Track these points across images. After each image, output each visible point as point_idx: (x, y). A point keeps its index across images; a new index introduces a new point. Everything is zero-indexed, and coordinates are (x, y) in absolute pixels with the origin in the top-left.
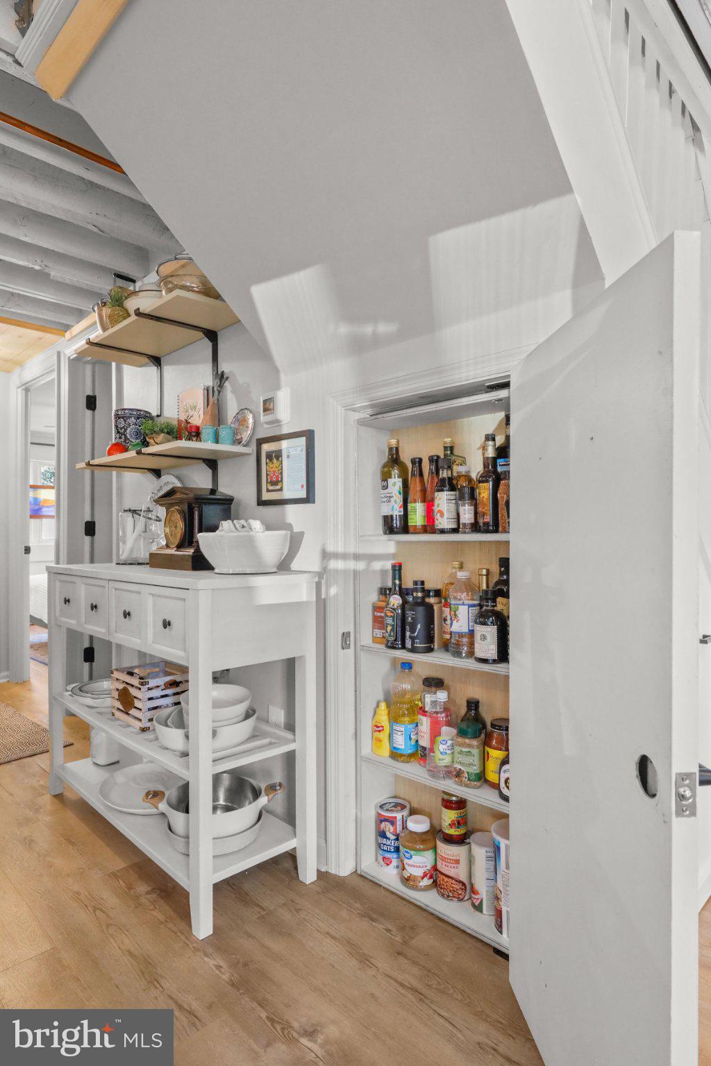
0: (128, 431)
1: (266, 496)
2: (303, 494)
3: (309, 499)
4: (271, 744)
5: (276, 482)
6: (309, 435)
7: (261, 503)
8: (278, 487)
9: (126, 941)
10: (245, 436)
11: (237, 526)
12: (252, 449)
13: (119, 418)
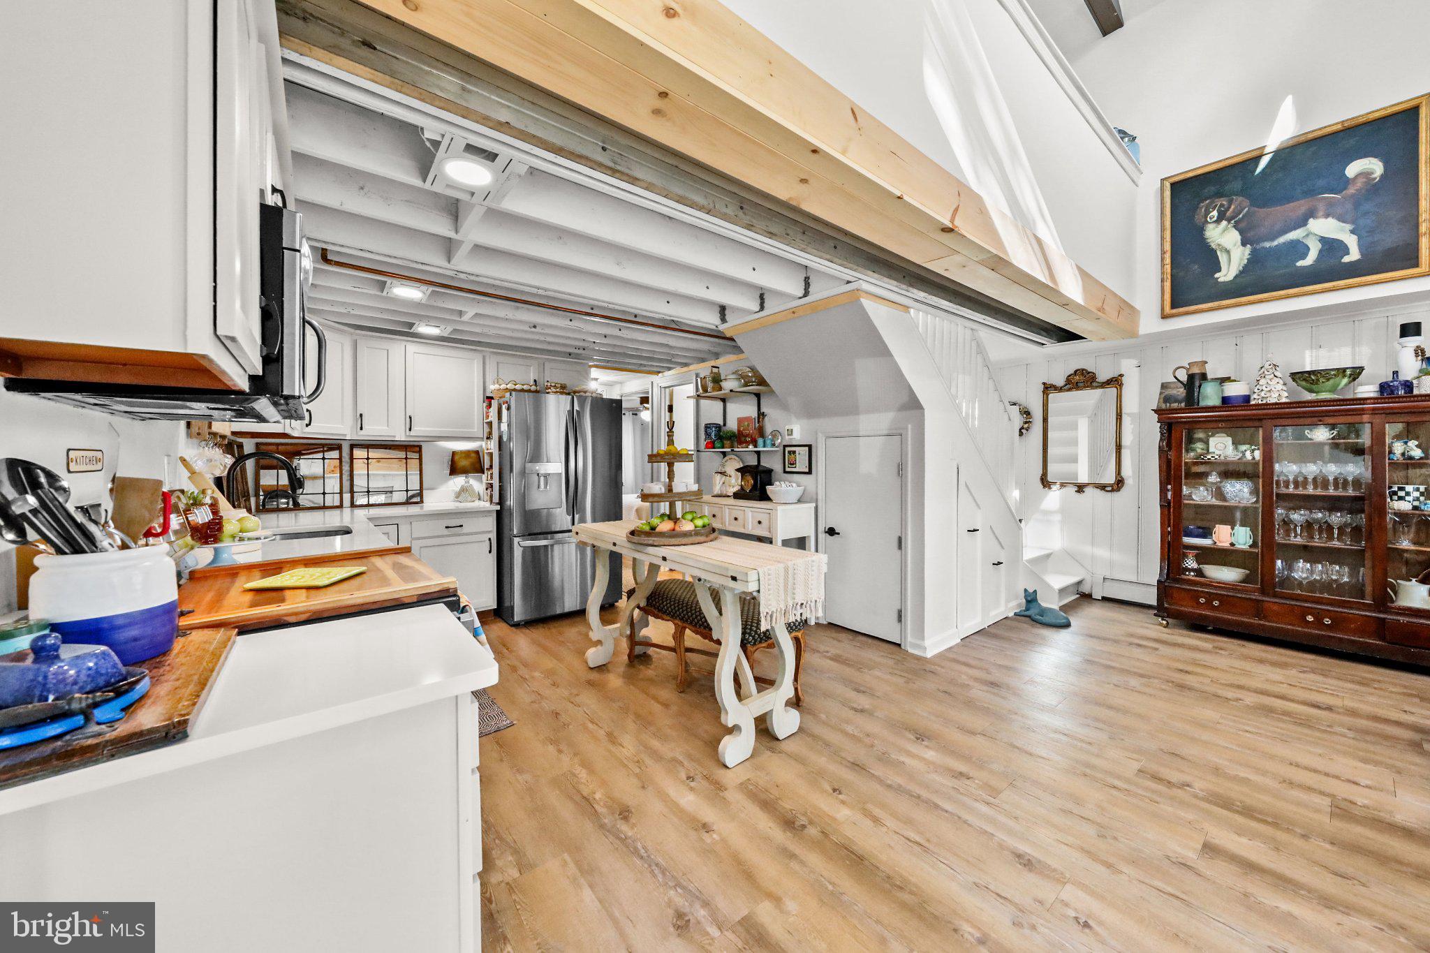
1: (788, 469)
2: (807, 470)
3: (810, 472)
5: (793, 464)
6: (810, 447)
7: (785, 472)
8: (794, 466)
10: (777, 444)
12: (780, 449)
13: (708, 428)
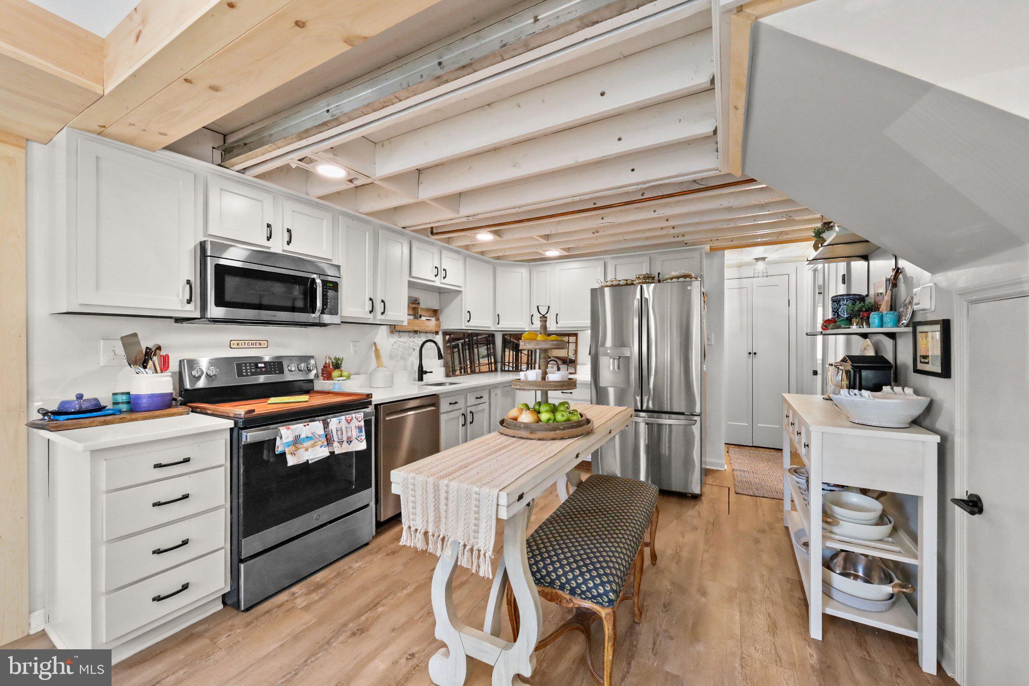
0: (839, 310)
1: (920, 366)
2: (942, 369)
3: (945, 374)
4: (892, 543)
5: (926, 357)
7: (916, 371)
8: (927, 361)
9: (771, 609)
10: (907, 318)
11: (851, 394)
12: (910, 329)
13: (834, 302)
